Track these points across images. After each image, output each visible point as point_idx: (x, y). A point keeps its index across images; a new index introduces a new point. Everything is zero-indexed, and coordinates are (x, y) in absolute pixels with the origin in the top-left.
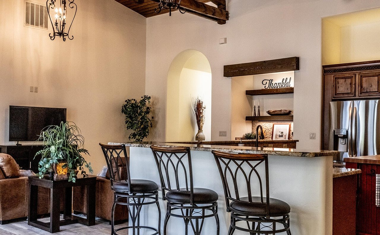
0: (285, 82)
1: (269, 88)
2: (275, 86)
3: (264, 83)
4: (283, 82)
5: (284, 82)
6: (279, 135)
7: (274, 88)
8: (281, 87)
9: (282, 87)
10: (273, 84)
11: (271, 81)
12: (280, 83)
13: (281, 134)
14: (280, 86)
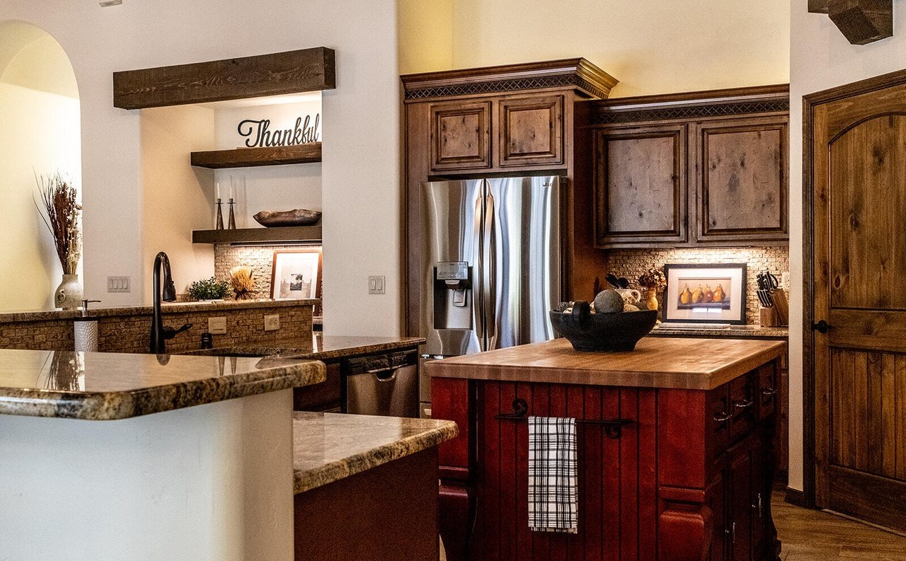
0: (305, 128)
1: (258, 146)
2: (276, 141)
3: (245, 129)
4: (297, 126)
5: (301, 126)
6: (291, 284)
7: (274, 145)
8: (293, 142)
9: (296, 144)
10: (269, 133)
11: (263, 124)
12: (290, 131)
13: (295, 282)
14: (291, 141)
